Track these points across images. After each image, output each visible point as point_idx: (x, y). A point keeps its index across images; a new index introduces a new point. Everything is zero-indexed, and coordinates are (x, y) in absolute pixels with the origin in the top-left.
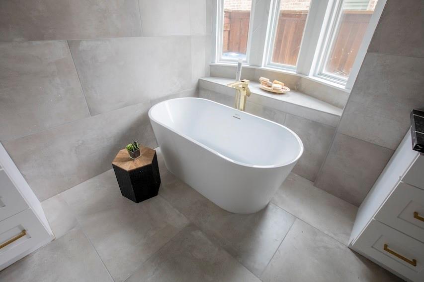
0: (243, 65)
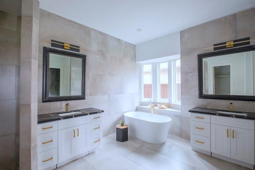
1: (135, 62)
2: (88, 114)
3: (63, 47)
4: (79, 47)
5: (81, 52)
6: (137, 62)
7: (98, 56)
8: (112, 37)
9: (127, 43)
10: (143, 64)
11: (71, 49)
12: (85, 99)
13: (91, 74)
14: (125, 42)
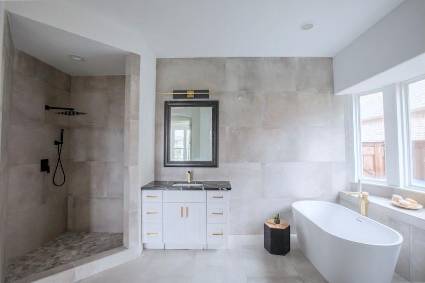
0: (361, 182)
1: (333, 93)
2: (203, 189)
3: (185, 96)
4: (207, 91)
5: (212, 98)
6: (336, 93)
7: (240, 99)
8: (267, 59)
9: (306, 59)
10: (358, 96)
11: (196, 96)
12: (217, 167)
13: (227, 128)
14: (300, 59)
